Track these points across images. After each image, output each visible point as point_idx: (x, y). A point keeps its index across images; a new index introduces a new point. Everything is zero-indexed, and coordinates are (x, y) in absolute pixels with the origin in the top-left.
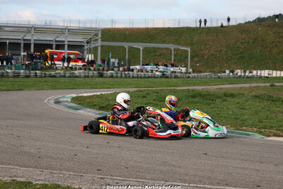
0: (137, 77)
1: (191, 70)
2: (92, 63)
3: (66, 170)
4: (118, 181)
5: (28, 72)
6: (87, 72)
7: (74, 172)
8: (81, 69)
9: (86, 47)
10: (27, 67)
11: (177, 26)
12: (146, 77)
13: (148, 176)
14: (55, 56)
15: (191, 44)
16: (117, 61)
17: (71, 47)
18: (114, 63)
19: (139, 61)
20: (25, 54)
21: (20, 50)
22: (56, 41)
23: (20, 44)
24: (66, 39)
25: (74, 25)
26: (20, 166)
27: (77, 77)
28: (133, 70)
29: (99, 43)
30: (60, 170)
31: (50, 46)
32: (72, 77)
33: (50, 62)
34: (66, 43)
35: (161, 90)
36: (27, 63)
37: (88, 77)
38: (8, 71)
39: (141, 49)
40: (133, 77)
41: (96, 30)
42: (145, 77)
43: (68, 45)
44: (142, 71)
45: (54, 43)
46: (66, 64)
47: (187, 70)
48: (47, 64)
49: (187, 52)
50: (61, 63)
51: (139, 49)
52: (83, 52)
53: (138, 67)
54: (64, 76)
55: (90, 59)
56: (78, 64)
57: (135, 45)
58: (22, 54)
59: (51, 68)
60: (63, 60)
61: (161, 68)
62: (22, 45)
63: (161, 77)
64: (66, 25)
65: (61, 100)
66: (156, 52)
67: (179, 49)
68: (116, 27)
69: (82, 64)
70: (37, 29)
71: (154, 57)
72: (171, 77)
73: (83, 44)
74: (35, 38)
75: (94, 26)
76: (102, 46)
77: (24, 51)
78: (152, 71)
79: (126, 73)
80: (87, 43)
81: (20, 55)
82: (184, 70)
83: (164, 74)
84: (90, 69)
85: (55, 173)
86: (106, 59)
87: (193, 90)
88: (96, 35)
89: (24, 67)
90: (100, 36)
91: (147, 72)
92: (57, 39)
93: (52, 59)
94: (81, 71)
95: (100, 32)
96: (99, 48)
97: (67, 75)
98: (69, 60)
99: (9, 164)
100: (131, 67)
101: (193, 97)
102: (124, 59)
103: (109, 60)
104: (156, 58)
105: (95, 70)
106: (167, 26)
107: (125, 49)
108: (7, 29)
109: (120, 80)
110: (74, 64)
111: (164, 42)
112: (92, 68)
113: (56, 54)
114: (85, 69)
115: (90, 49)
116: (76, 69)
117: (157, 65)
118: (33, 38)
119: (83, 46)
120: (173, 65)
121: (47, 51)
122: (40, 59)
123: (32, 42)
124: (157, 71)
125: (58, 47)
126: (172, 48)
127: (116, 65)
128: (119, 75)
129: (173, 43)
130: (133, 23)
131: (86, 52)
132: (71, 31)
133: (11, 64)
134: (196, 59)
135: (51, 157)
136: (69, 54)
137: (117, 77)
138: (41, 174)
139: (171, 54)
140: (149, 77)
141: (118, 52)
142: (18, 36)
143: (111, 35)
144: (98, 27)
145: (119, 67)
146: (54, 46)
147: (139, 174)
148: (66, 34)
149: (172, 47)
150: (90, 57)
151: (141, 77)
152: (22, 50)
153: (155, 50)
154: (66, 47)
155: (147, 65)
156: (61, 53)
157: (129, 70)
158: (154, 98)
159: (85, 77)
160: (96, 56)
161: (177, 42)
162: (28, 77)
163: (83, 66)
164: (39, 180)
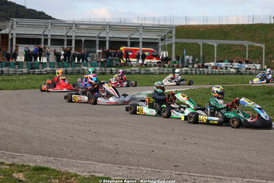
0: (212, 74)
1: (265, 67)
2: (166, 60)
3: (144, 166)
4: (195, 178)
5: (103, 69)
6: (161, 68)
7: (152, 168)
8: (155, 66)
9: (160, 44)
10: (103, 64)
11: (251, 23)
12: (221, 74)
13: (225, 173)
14: (130, 54)
15: (265, 41)
16: (191, 57)
17: (146, 44)
18: (188, 60)
19: (214, 57)
20: (101, 51)
21: (95, 47)
22: (131, 39)
23: (95, 41)
24: (141, 36)
25: (148, 23)
26: (97, 162)
27: (152, 74)
28: (207, 67)
29: (174, 40)
30: (138, 166)
31: (125, 44)
32: (147, 74)
33: (125, 59)
34: (141, 40)
35: (236, 87)
36: (102, 60)
37: (163, 73)
38: (84, 68)
39: (216, 46)
40: (208, 74)
41: (170, 27)
42: (219, 74)
43: (143, 42)
44: (216, 68)
45: (129, 40)
46: (140, 62)
47: (261, 67)
48: (122, 61)
49: (261, 48)
50: (135, 60)
51: (213, 46)
52: (157, 49)
53: (212, 64)
54: (140, 73)
55: (165, 56)
56: (152, 61)
57: (210, 42)
58: (98, 51)
59: (125, 65)
60: (138, 57)
61: (236, 65)
62: (97, 43)
63: (236, 74)
64: (140, 22)
65: (137, 96)
66: (230, 49)
67: (253, 46)
68: (190, 24)
69: (157, 61)
70: (112, 27)
71: (228, 54)
72: (246, 74)
73: (157, 41)
74: (111, 36)
75: (168, 23)
76: (176, 43)
77: (99, 49)
78: (226, 68)
79: (201, 69)
80: (162, 40)
81: (95, 52)
82: (258, 66)
83: (238, 71)
84: (164, 66)
85: (133, 169)
86: (180, 56)
87: (268, 87)
88: (171, 32)
89: (100, 64)
90: (174, 33)
91: (222, 69)
92: (132, 37)
93: (127, 56)
94: (156, 68)
95: (174, 29)
96: (174, 45)
97: (142, 72)
98: (144, 57)
99: (88, 160)
100: (206, 64)
101: (269, 93)
102: (198, 56)
103: (183, 57)
104: (231, 54)
105: (169, 67)
106: (241, 23)
107: (200, 46)
108: (82, 27)
109: (195, 77)
110: (149, 61)
111: (238, 39)
112: (166, 65)
113: (131, 51)
114: (160, 66)
115: (165, 47)
116: (151, 66)
117: (231, 62)
118: (108, 35)
119: (158, 43)
120: (247, 62)
121: (122, 48)
122: (115, 56)
123: (107, 39)
124: (231, 68)
125: (133, 44)
126: (247, 45)
127: (191, 62)
128: (194, 72)
129: (247, 40)
130: (207, 20)
131: (160, 49)
132: (145, 28)
133: (87, 61)
134: (270, 56)
135: (128, 153)
136: (144, 51)
137: (192, 74)
138: (119, 170)
139: (246, 51)
140: (224, 74)
141: (193, 49)
142: (94, 34)
143: (184, 31)
144: (172, 24)
145: (193, 64)
146: (129, 44)
147: (216, 171)
148: (141, 31)
149: (246, 43)
150: (164, 54)
151: (215, 74)
152: (97, 47)
153: (229, 47)
154: (141, 44)
155: (221, 61)
156: (136, 50)
157: (203, 66)
158: (229, 94)
159: (160, 74)
160: (170, 53)
161: (251, 39)
162: (103, 74)
163: (158, 63)
164: (118, 176)
